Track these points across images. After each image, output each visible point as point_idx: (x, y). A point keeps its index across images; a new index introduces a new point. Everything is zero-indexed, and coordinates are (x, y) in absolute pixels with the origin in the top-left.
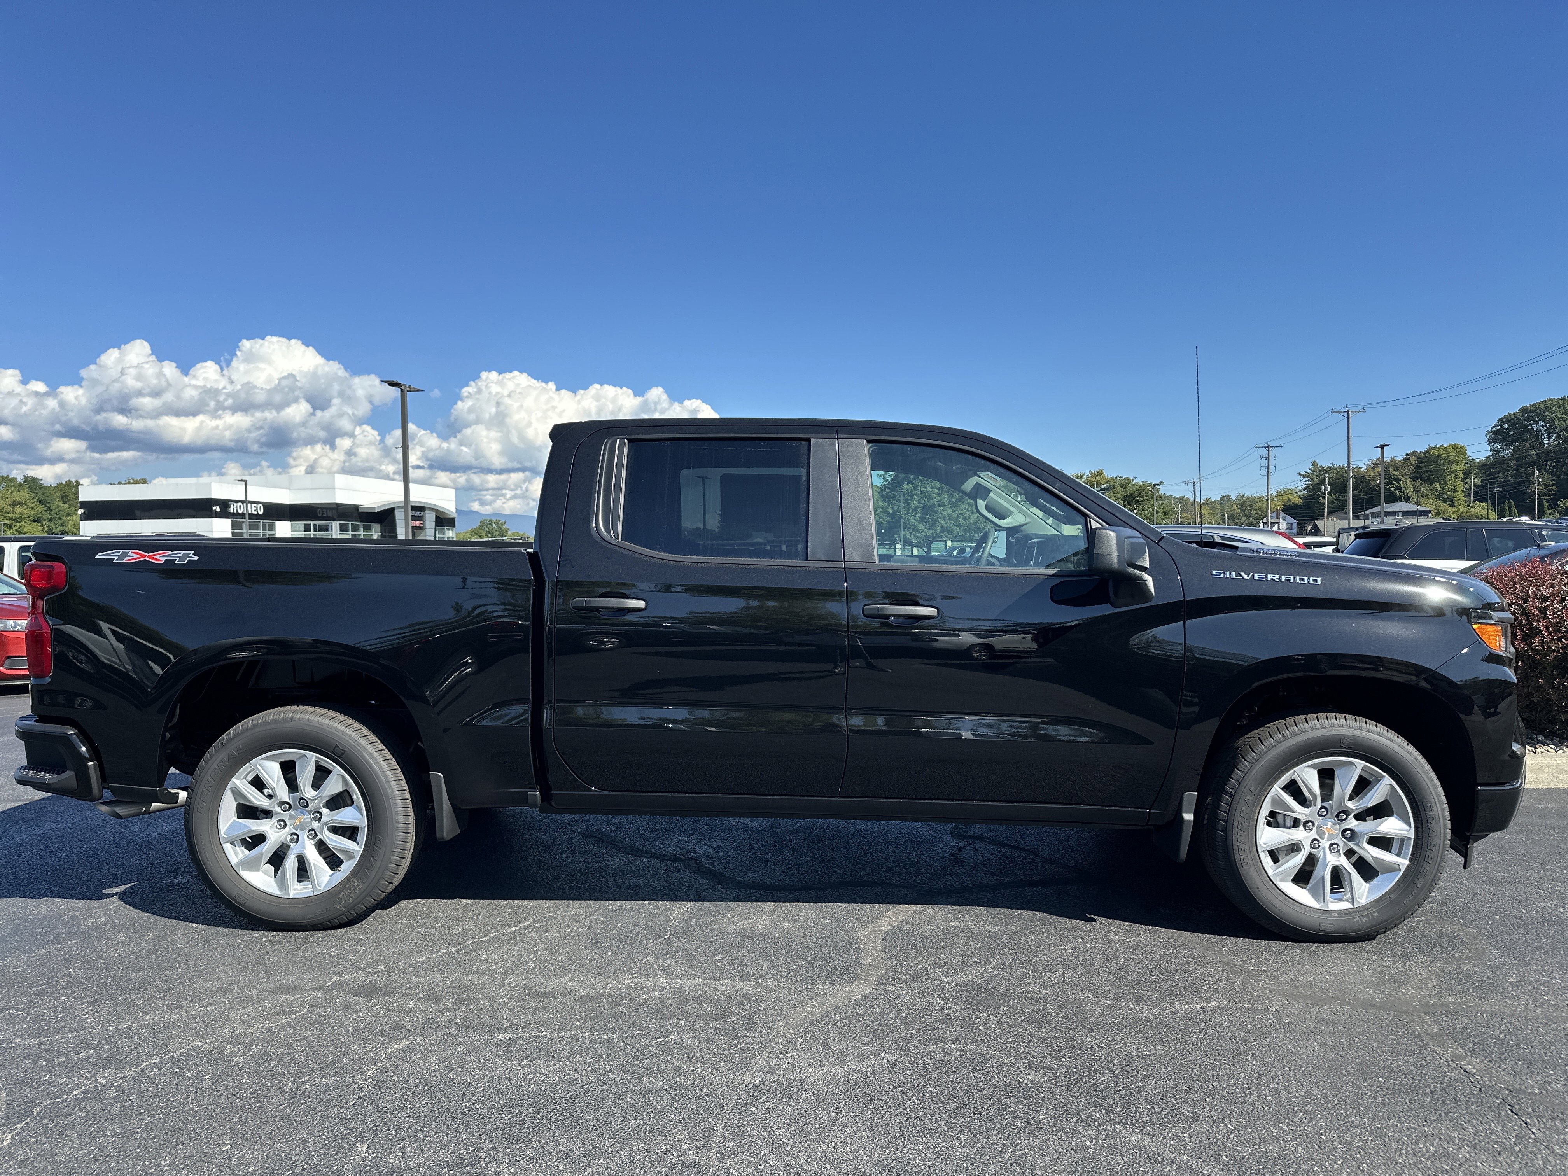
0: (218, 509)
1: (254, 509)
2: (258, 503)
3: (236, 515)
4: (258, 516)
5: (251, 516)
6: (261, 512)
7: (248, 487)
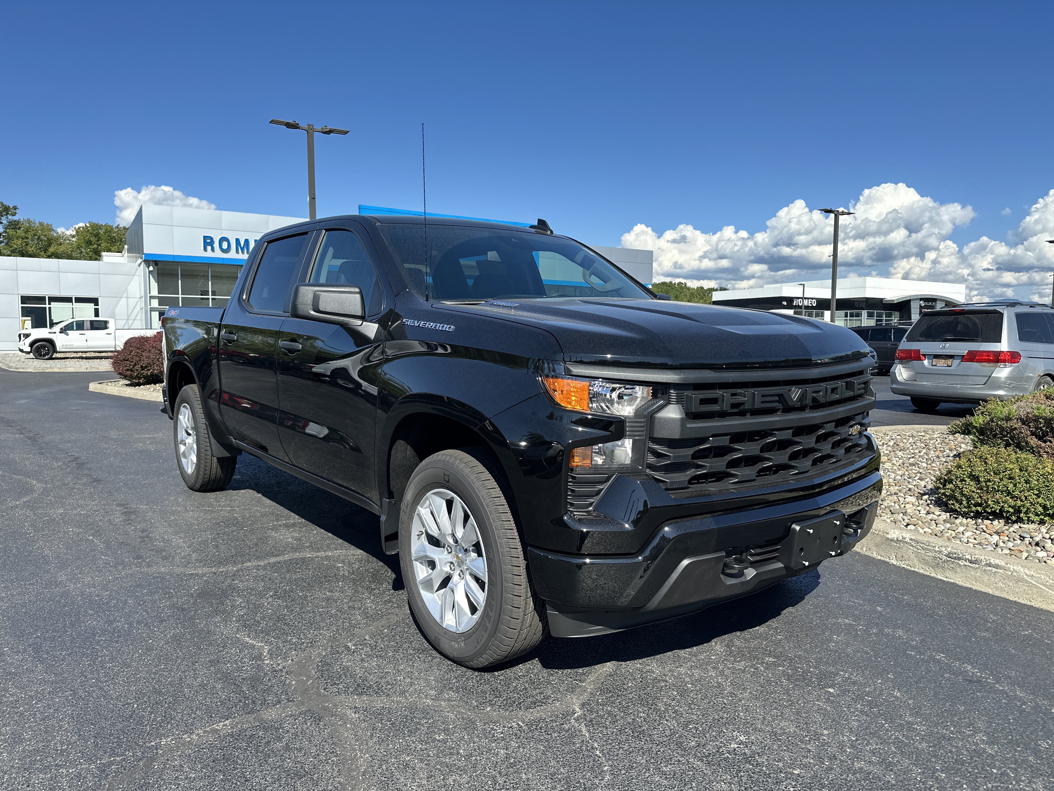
0: (785, 303)
1: (810, 302)
2: (812, 299)
3: (798, 307)
4: (812, 308)
5: (807, 307)
6: (814, 305)
7: (805, 288)
